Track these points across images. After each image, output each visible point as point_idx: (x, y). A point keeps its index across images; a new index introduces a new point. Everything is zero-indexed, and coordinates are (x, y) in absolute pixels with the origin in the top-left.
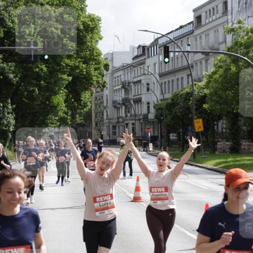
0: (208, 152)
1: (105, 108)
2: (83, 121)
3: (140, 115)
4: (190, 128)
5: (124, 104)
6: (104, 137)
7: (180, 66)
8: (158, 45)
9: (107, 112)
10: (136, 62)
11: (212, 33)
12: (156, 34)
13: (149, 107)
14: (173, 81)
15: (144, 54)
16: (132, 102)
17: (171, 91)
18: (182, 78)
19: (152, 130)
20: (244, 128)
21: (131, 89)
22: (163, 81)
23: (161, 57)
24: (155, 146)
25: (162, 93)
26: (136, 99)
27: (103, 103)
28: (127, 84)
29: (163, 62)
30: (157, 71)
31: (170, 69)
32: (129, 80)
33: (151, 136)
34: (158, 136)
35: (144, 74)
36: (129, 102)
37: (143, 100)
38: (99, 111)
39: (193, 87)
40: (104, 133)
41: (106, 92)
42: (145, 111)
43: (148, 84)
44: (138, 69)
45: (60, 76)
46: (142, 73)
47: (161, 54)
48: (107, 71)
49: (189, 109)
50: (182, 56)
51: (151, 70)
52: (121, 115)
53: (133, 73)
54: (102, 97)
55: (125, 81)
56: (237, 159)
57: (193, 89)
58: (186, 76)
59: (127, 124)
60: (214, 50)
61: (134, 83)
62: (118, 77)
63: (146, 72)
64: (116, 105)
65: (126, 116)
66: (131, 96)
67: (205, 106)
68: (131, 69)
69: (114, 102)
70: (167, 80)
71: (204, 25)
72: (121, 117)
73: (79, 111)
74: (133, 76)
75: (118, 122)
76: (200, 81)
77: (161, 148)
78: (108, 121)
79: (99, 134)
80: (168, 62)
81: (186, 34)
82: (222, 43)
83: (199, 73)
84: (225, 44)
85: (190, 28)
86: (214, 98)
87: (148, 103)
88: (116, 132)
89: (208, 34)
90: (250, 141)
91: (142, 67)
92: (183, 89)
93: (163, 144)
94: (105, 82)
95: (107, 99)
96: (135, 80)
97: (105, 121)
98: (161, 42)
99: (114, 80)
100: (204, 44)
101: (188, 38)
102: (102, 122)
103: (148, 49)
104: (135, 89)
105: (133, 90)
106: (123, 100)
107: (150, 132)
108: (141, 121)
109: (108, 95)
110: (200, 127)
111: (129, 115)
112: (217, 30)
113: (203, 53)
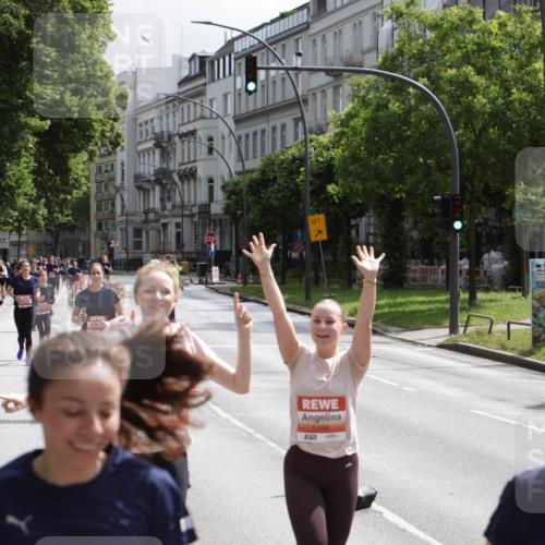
0: (336, 286)
1: (117, 191)
2: (70, 218)
3: (194, 206)
4: (299, 233)
5: (158, 181)
6: (116, 251)
7: (279, 99)
8: (233, 55)
9: (122, 199)
10: (184, 92)
11: (348, 29)
12: (228, 30)
13: (211, 189)
14: (263, 132)
15: (202, 73)
16: (176, 178)
17: (259, 153)
18: (283, 126)
19: (217, 237)
20: (415, 234)
21: (175, 149)
22: (243, 132)
23: (240, 81)
24: (225, 274)
25: (241, 158)
26: (185, 170)
27: (113, 179)
28: (166, 139)
29: (243, 92)
30: (230, 110)
31: (259, 105)
32: (171, 129)
33: (216, 251)
34: (230, 252)
35: (203, 118)
36: (170, 177)
37: (200, 173)
38: (105, 197)
39: (306, 147)
40: (116, 244)
41: (121, 156)
42: (203, 197)
43: (211, 139)
44: (189, 107)
45: (23, 118)
46: (198, 115)
47: (240, 74)
48: (124, 108)
49: (297, 193)
50: (284, 79)
51: (217, 108)
52: (151, 206)
53: (178, 114)
54: (112, 165)
55: (162, 132)
56: (399, 300)
57: (306, 151)
58: (293, 122)
59: (165, 226)
60: (354, 65)
61: (182, 136)
62: (146, 123)
63: (207, 113)
64: (142, 185)
65: (164, 208)
66: (174, 166)
67: (331, 188)
68: (174, 106)
69: (137, 177)
70: (251, 130)
71: (332, 12)
72: (153, 211)
73: (62, 196)
74: (179, 121)
75: (146, 221)
76: (321, 131)
77: (236, 277)
78: (124, 218)
79: (106, 246)
80: (255, 90)
81: (292, 31)
82: (369, 51)
83: (319, 116)
84: (375, 52)
85: (302, 17)
86: (352, 167)
87: (211, 181)
88: (141, 242)
89: (340, 31)
90: (426, 261)
91: (197, 101)
92: (285, 148)
93: (241, 268)
94: (119, 135)
95: (123, 171)
96: (184, 129)
97: (118, 219)
98: (239, 47)
99: (138, 130)
100: (330, 53)
101: (297, 40)
102: (111, 222)
103: (212, 63)
104: (183, 150)
105: (178, 151)
106: (157, 173)
107: (215, 242)
108: (196, 219)
109: (125, 162)
110: (320, 232)
111: (169, 205)
112: (360, 22)
113: (328, 72)
